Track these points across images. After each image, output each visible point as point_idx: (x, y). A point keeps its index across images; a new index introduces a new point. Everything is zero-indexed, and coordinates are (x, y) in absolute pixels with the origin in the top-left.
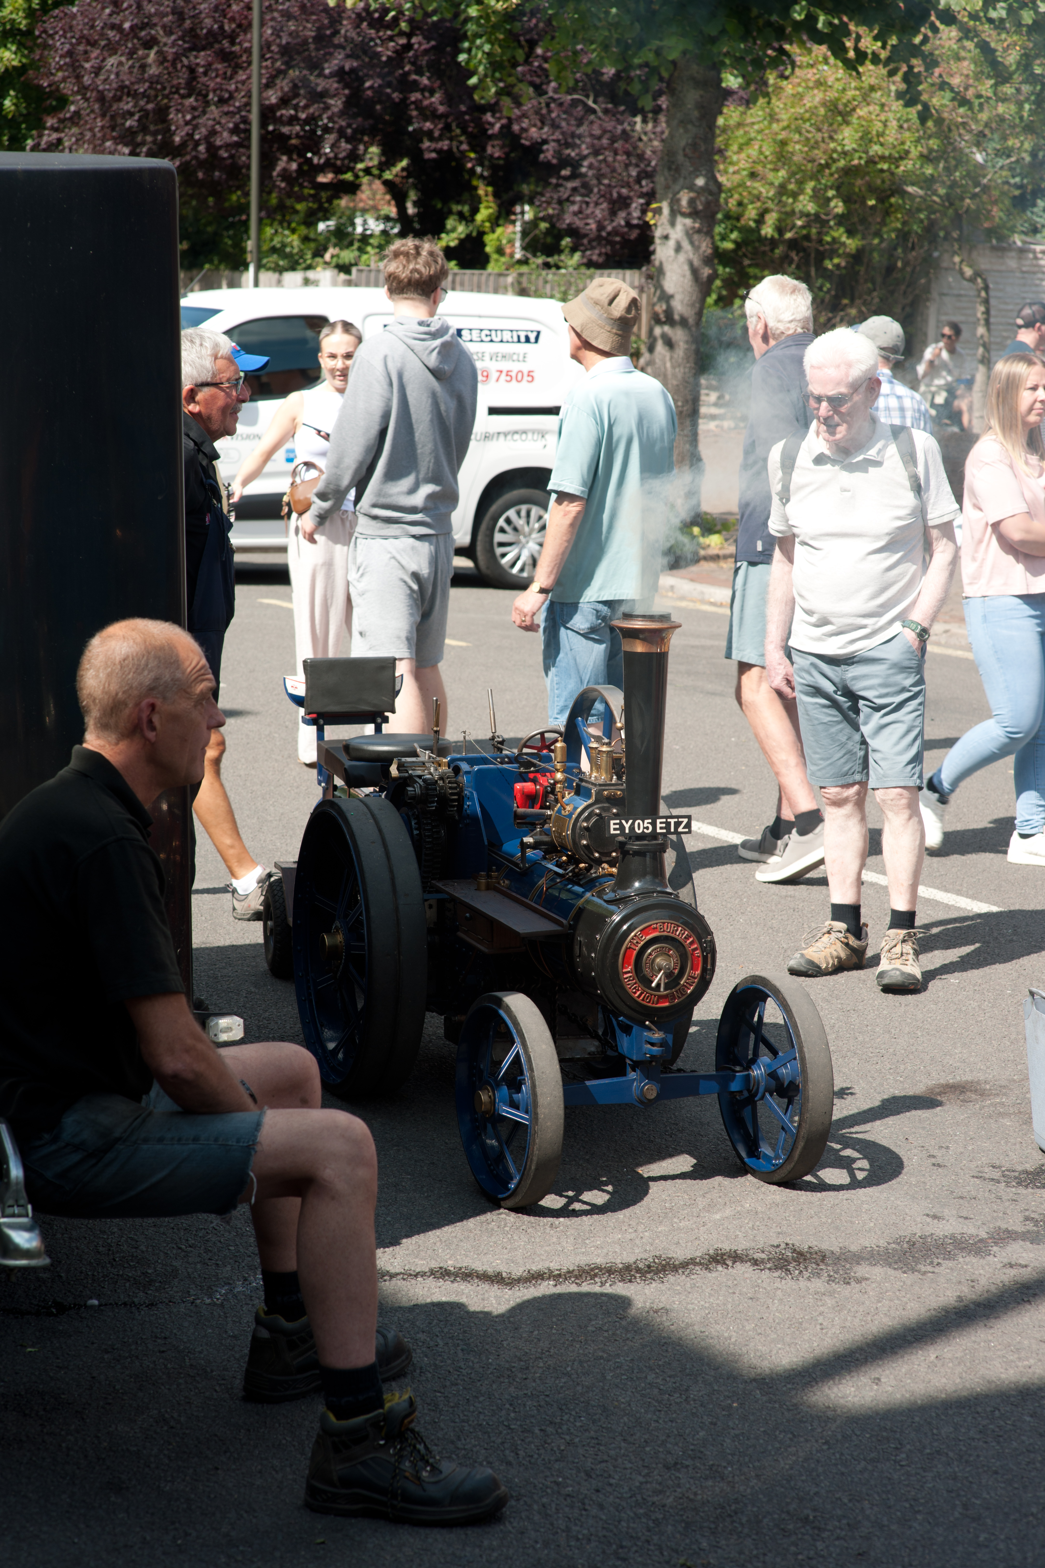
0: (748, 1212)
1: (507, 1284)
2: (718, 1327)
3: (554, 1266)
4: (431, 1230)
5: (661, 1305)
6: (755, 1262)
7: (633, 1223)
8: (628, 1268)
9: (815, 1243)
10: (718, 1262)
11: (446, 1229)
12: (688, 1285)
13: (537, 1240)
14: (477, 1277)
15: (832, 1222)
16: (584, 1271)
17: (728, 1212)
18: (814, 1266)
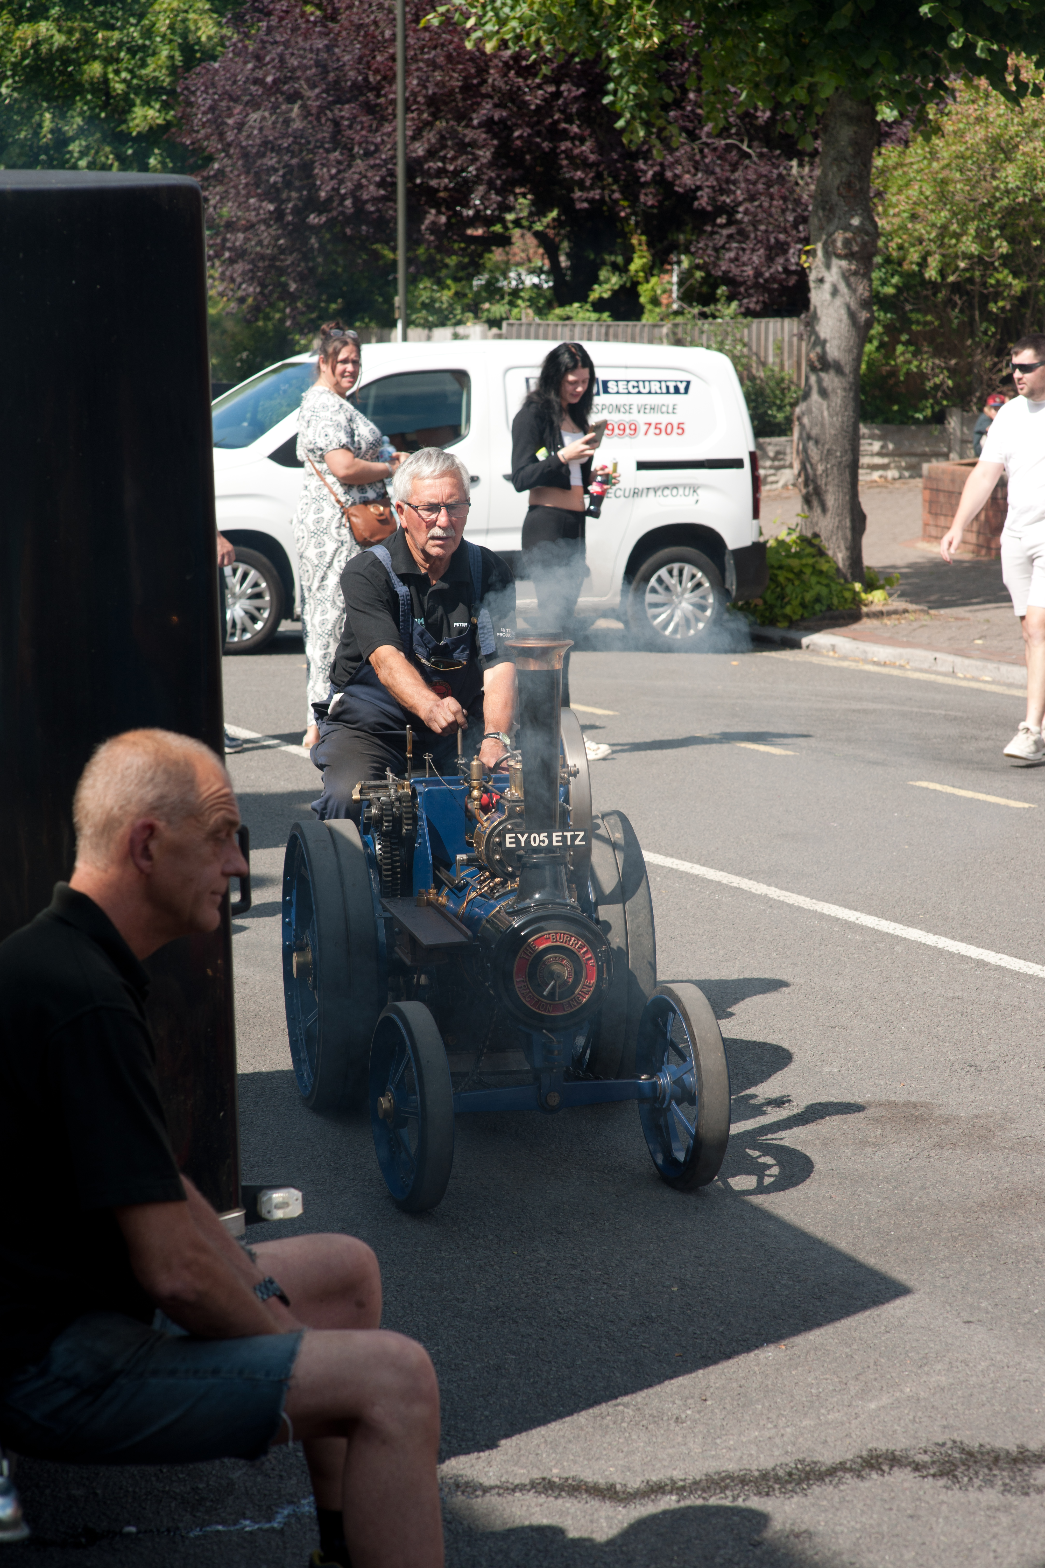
0: (909, 1398)
1: (621, 1501)
2: (871, 1557)
3: (677, 1474)
4: (535, 1427)
5: (804, 1527)
6: (917, 1467)
7: (773, 1416)
8: (764, 1476)
9: (987, 1439)
10: (872, 1467)
11: (553, 1425)
12: (837, 1499)
13: (660, 1440)
14: (587, 1491)
15: (1008, 1411)
16: (713, 1482)
17: (885, 1400)
18: (986, 1471)
